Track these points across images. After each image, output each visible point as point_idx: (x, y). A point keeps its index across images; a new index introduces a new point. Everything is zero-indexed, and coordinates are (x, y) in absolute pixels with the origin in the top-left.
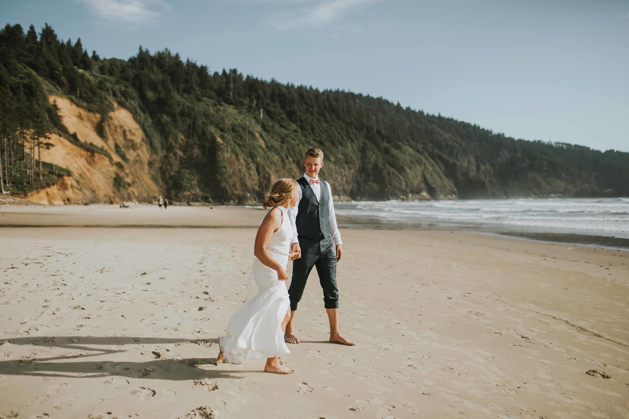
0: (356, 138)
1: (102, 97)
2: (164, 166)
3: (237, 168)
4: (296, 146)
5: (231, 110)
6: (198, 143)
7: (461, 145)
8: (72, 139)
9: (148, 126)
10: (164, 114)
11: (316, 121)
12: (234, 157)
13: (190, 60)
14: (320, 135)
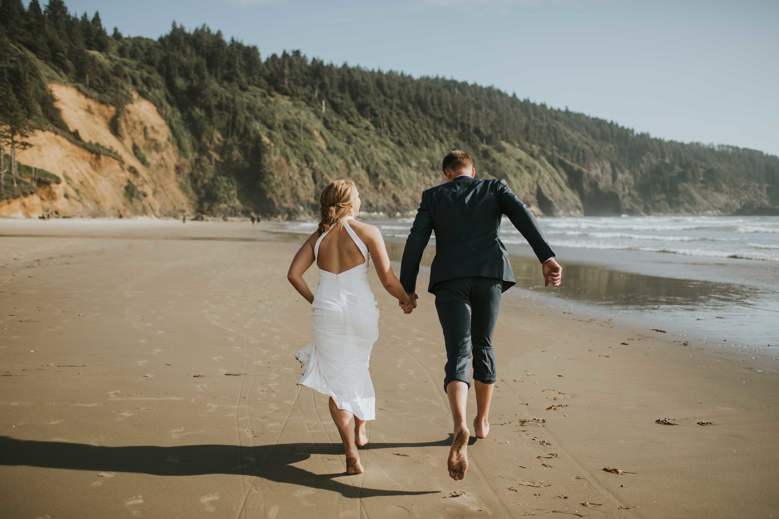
0: (446, 137)
1: (118, 85)
2: (195, 172)
3: (287, 174)
4: (366, 147)
5: (284, 101)
6: (240, 143)
7: (592, 148)
8: (72, 138)
9: (176, 122)
10: (197, 107)
11: (395, 116)
12: (283, 161)
13: (235, 39)
14: (399, 134)
